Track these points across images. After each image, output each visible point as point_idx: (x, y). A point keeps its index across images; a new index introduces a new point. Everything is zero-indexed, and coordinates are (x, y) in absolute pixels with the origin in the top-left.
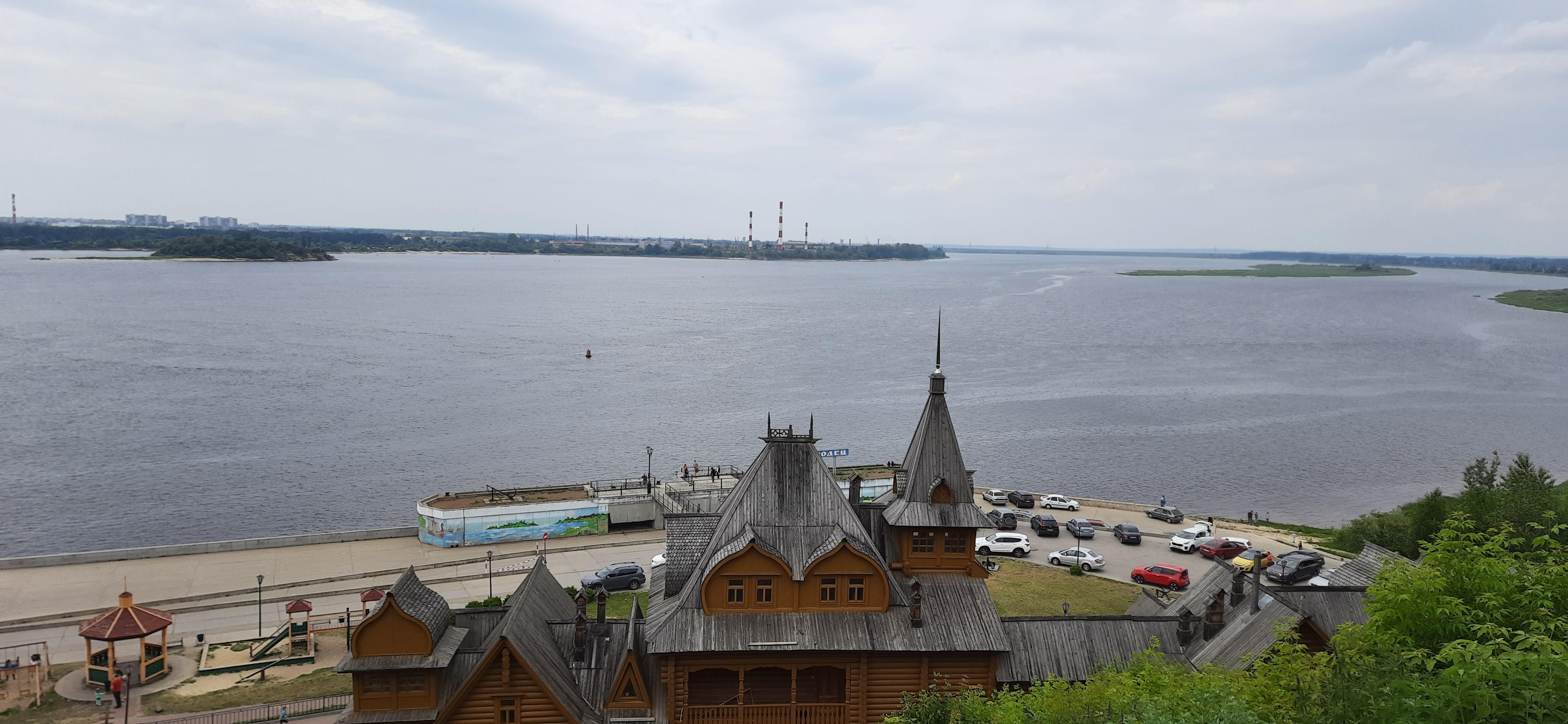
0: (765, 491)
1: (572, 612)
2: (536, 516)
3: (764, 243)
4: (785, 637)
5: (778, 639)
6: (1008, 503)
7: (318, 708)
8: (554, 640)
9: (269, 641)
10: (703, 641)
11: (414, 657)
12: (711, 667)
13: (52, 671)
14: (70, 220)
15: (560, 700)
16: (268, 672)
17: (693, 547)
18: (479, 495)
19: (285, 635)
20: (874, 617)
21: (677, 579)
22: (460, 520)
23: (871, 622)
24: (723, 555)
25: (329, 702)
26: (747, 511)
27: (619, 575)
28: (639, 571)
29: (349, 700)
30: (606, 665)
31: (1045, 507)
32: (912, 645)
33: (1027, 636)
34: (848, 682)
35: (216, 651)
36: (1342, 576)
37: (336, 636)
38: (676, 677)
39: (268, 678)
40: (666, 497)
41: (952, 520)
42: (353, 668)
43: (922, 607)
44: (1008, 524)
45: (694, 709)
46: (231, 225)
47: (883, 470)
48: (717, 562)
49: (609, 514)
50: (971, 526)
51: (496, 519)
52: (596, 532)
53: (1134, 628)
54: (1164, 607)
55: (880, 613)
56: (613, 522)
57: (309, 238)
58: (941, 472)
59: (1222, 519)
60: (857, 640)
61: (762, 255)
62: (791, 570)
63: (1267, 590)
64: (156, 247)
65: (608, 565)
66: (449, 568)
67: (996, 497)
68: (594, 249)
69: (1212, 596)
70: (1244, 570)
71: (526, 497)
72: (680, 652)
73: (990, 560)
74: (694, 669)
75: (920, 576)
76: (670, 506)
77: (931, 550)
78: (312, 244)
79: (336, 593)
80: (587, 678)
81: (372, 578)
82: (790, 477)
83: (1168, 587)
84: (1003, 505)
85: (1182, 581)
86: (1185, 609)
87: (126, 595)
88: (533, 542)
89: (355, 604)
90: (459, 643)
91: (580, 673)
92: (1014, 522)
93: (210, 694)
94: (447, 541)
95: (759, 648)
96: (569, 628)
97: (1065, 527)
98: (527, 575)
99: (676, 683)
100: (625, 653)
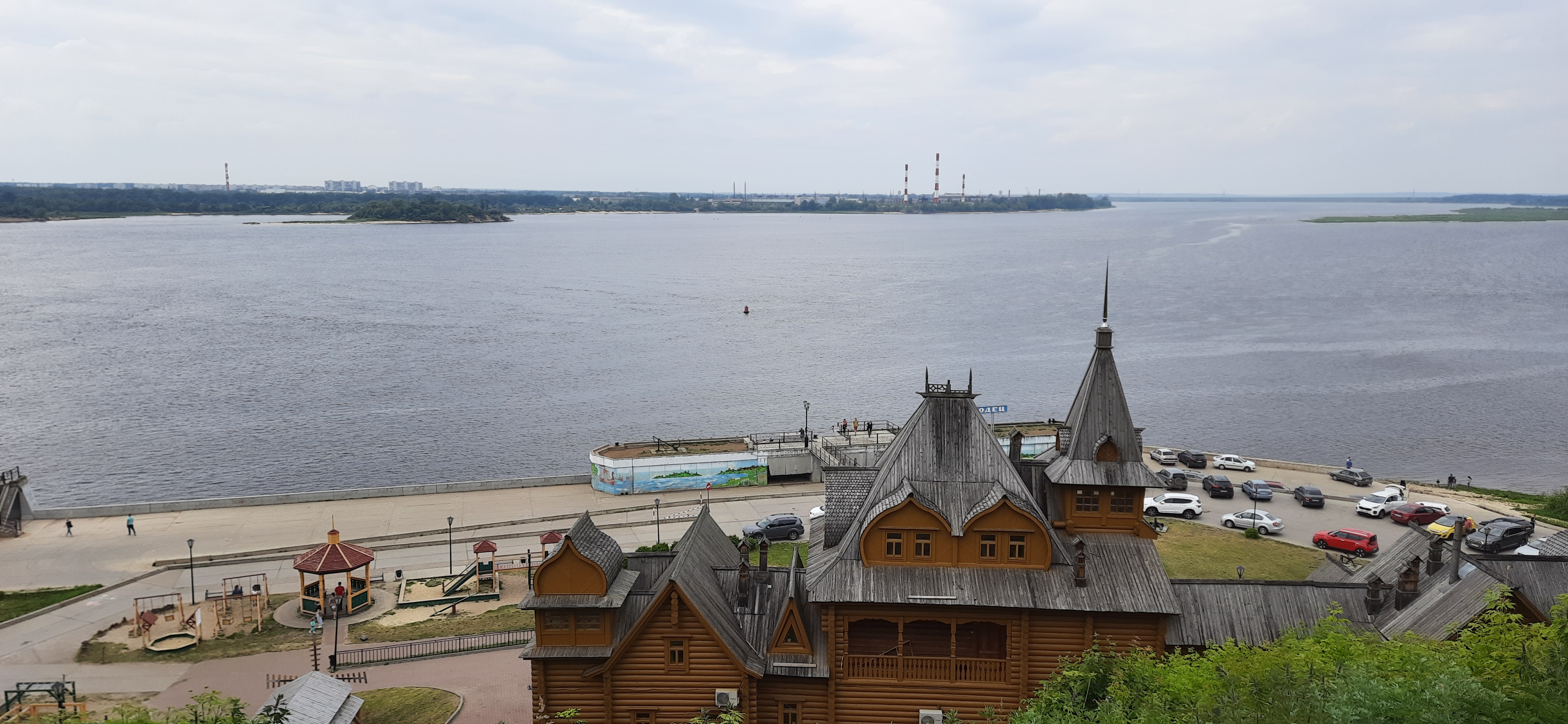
0: (922, 446)
1: (735, 559)
2: (699, 467)
3: (920, 196)
4: (944, 592)
5: (937, 593)
6: (1178, 463)
7: (503, 642)
8: (719, 585)
9: (459, 578)
10: (863, 592)
11: (591, 596)
12: (871, 618)
13: (271, 601)
14: (276, 186)
15: (726, 643)
16: (459, 607)
17: (852, 500)
18: (646, 446)
19: (472, 573)
20: (1036, 575)
21: (836, 530)
22: (628, 469)
23: (1033, 579)
24: (881, 509)
25: (513, 637)
26: (905, 465)
27: (779, 525)
28: (798, 522)
29: (532, 635)
30: (768, 612)
31: (1218, 468)
32: (1075, 605)
33: (1199, 599)
34: (1008, 638)
35: (413, 586)
36: (1555, 545)
37: (519, 575)
38: (836, 626)
39: (459, 612)
40: (823, 451)
41: (1119, 479)
42: (535, 606)
43: (1086, 567)
44: (1178, 484)
45: (854, 658)
46: (417, 189)
47: (1043, 427)
48: (875, 516)
49: (768, 466)
50: (1139, 485)
51: (662, 469)
52: (756, 483)
53: (1316, 595)
54: (1351, 573)
55: (1042, 571)
56: (772, 474)
57: (487, 201)
58: (1108, 430)
59: (1417, 483)
60: (1018, 597)
61: (917, 208)
62: (950, 525)
63: (1469, 558)
64: (352, 211)
65: (768, 515)
66: (620, 514)
67: (1165, 457)
68: (750, 207)
69: (1405, 563)
70: (1441, 537)
71: (690, 448)
72: (840, 602)
73: (1158, 521)
74: (854, 619)
75: (1084, 535)
76: (827, 460)
77: (1096, 509)
78: (490, 206)
79: (518, 536)
80: (751, 622)
81: (550, 522)
82: (948, 433)
83: (1354, 553)
84: (1173, 465)
85: (1370, 547)
86: (1374, 577)
87: (334, 533)
88: (696, 492)
89: (535, 546)
90: (631, 585)
91: (744, 618)
92: (1184, 482)
93: (408, 625)
94: (618, 489)
95: (918, 602)
96: (732, 575)
97: (1241, 489)
98: (692, 522)
99: (836, 632)
100: (786, 600)
